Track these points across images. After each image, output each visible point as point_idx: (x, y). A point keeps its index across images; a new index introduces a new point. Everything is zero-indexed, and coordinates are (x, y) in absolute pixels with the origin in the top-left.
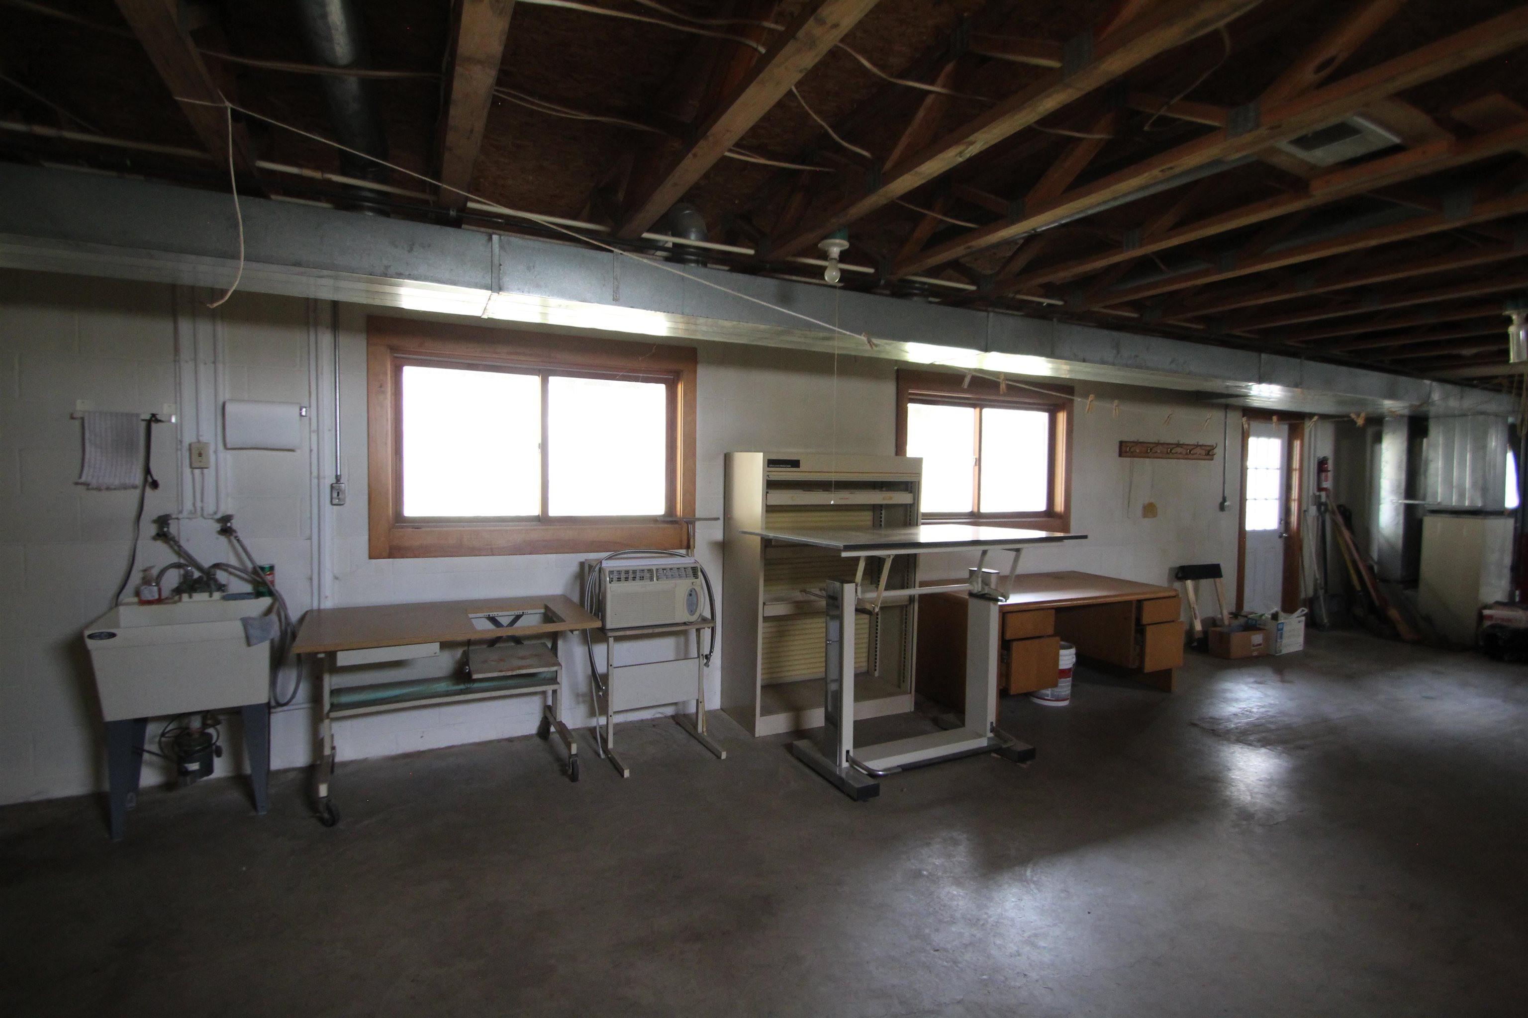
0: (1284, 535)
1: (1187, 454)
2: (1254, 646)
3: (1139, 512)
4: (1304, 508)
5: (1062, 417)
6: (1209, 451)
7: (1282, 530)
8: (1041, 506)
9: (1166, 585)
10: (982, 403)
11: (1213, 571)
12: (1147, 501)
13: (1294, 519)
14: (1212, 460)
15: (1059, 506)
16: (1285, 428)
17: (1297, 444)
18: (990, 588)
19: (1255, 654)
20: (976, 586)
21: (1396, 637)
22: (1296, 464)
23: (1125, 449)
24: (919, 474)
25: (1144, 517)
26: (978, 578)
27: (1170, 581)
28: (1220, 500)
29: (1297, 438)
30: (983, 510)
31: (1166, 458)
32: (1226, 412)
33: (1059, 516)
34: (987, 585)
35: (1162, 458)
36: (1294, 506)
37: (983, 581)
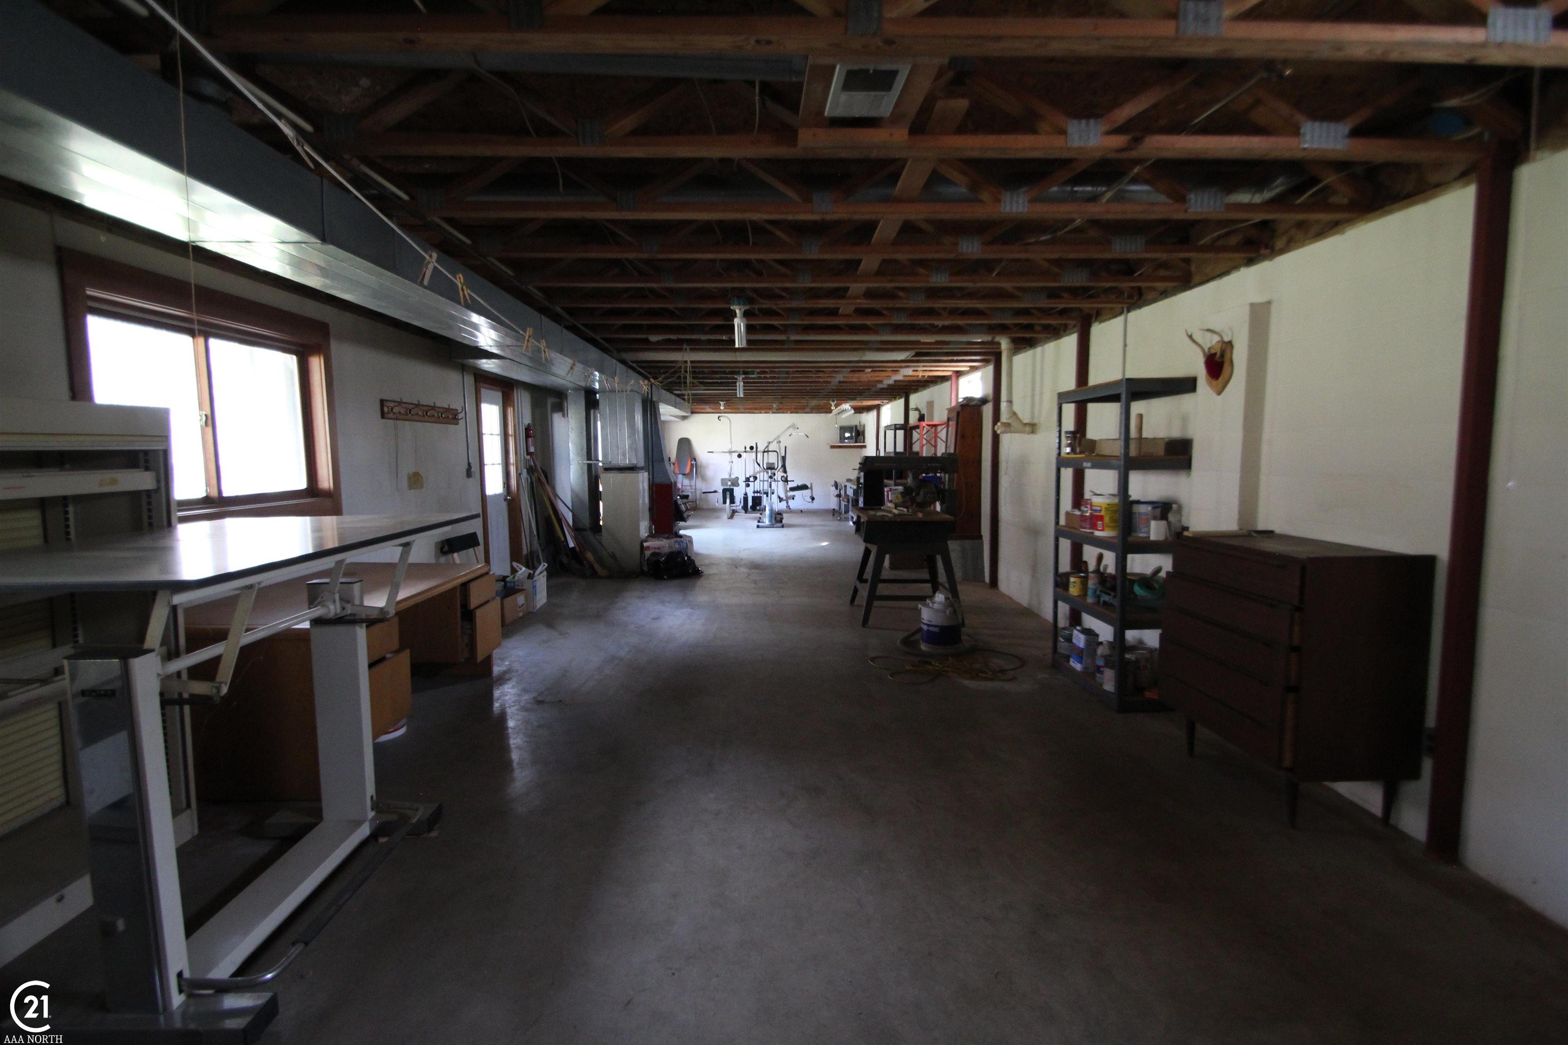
0: (508, 498)
1: (439, 417)
2: (520, 607)
3: (405, 483)
4: (519, 472)
5: (317, 365)
6: (456, 416)
7: (505, 494)
8: (300, 482)
9: (433, 561)
10: (208, 329)
11: (469, 541)
12: (412, 470)
13: (513, 482)
14: (457, 424)
15: (326, 480)
16: (498, 395)
17: (510, 411)
18: (353, 605)
19: (521, 614)
20: (332, 607)
21: (594, 575)
22: (511, 431)
23: (386, 410)
24: (165, 437)
25: (410, 490)
26: (334, 593)
27: (437, 557)
28: (466, 466)
29: (510, 405)
30: (226, 493)
31: (421, 421)
32: (463, 375)
33: (327, 494)
34: (348, 602)
35: (418, 421)
36: (513, 470)
37: (341, 599)
